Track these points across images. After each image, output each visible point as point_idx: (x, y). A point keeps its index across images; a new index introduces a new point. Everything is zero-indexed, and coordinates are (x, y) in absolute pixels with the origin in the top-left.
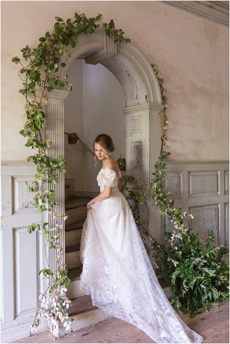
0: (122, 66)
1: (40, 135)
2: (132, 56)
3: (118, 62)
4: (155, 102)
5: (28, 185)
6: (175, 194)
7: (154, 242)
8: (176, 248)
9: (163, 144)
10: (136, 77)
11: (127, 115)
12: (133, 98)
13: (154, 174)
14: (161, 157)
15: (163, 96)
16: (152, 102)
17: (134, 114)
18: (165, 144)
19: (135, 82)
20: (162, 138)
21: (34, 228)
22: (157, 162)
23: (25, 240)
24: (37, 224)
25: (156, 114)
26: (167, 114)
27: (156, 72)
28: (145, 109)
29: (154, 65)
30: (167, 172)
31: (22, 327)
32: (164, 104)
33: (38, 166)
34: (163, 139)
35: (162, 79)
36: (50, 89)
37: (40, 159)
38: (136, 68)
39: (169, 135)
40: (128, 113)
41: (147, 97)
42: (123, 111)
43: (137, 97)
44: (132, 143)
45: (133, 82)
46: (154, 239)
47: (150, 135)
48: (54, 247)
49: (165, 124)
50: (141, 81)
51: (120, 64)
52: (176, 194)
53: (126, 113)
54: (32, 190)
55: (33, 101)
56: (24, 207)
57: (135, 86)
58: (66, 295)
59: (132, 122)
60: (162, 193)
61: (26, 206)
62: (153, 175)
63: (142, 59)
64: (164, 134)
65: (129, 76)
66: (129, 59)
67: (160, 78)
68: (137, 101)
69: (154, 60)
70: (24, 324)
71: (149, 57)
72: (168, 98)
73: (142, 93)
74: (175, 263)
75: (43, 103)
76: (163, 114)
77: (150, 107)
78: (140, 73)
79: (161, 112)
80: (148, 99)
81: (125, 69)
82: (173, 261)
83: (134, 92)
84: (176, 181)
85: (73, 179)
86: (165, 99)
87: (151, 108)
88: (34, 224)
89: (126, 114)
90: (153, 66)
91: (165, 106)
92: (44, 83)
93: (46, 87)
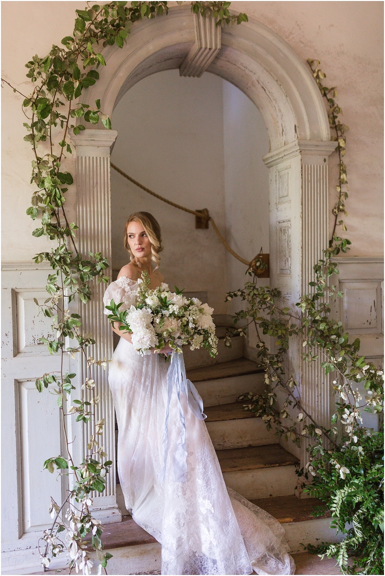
0: (247, 71)
1: (64, 215)
2: (260, 50)
3: (238, 65)
4: (315, 137)
5: (37, 304)
6: (367, 325)
7: (309, 422)
8: (356, 439)
9: (338, 223)
10: (275, 90)
11: (271, 169)
12: (278, 134)
13: (312, 284)
14: (330, 249)
15: (337, 124)
16: (308, 137)
17: (281, 166)
18: (341, 222)
19: (276, 100)
20: (333, 210)
21: (47, 382)
22: (320, 261)
23: (38, 402)
24: (51, 375)
25: (316, 161)
26: (345, 160)
27: (315, 75)
28: (294, 154)
29: (312, 62)
30: (348, 281)
31: (33, 554)
32: (337, 140)
33: (58, 271)
34: (335, 212)
35: (332, 89)
36: (79, 129)
37: (58, 258)
38: (270, 71)
39: (351, 203)
40: (272, 164)
41: (297, 128)
42: (264, 160)
43: (283, 131)
44: (278, 223)
45: (274, 102)
46: (310, 417)
47: (302, 205)
48: (84, 419)
49: (341, 183)
50: (284, 97)
51: (243, 68)
52: (369, 326)
53: (268, 163)
54: (47, 314)
55: (48, 155)
56: (36, 343)
57: (277, 108)
58: (116, 506)
59: (277, 181)
60: (325, 324)
61: (39, 342)
62: (312, 286)
63: (281, 51)
64: (340, 201)
65: (265, 90)
66: (254, 55)
67: (330, 87)
68: (284, 138)
69: (316, 50)
70: (37, 547)
71: (302, 45)
72: (348, 127)
73: (289, 122)
74: (343, 472)
75: (65, 158)
76: (336, 160)
77: (301, 148)
78: (280, 81)
79: (329, 156)
80: (298, 133)
81: (254, 78)
82: (338, 466)
83: (278, 122)
84: (368, 299)
85: (206, 292)
86: (340, 130)
87: (305, 150)
88: (46, 375)
89: (269, 167)
90: (310, 63)
91: (339, 143)
92: (66, 120)
93: (72, 126)
